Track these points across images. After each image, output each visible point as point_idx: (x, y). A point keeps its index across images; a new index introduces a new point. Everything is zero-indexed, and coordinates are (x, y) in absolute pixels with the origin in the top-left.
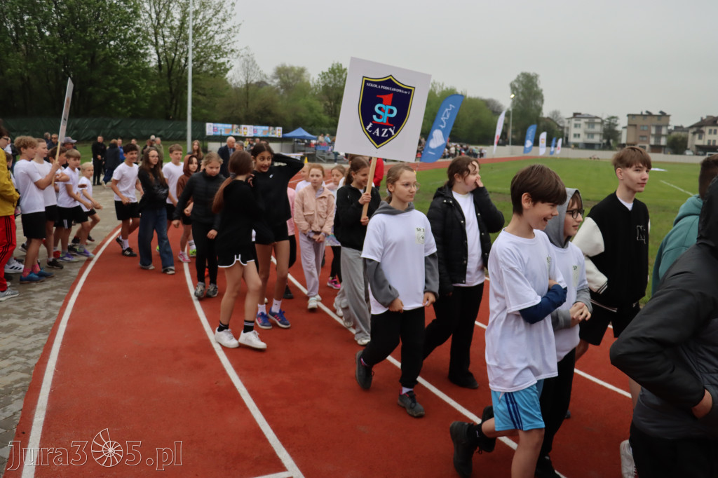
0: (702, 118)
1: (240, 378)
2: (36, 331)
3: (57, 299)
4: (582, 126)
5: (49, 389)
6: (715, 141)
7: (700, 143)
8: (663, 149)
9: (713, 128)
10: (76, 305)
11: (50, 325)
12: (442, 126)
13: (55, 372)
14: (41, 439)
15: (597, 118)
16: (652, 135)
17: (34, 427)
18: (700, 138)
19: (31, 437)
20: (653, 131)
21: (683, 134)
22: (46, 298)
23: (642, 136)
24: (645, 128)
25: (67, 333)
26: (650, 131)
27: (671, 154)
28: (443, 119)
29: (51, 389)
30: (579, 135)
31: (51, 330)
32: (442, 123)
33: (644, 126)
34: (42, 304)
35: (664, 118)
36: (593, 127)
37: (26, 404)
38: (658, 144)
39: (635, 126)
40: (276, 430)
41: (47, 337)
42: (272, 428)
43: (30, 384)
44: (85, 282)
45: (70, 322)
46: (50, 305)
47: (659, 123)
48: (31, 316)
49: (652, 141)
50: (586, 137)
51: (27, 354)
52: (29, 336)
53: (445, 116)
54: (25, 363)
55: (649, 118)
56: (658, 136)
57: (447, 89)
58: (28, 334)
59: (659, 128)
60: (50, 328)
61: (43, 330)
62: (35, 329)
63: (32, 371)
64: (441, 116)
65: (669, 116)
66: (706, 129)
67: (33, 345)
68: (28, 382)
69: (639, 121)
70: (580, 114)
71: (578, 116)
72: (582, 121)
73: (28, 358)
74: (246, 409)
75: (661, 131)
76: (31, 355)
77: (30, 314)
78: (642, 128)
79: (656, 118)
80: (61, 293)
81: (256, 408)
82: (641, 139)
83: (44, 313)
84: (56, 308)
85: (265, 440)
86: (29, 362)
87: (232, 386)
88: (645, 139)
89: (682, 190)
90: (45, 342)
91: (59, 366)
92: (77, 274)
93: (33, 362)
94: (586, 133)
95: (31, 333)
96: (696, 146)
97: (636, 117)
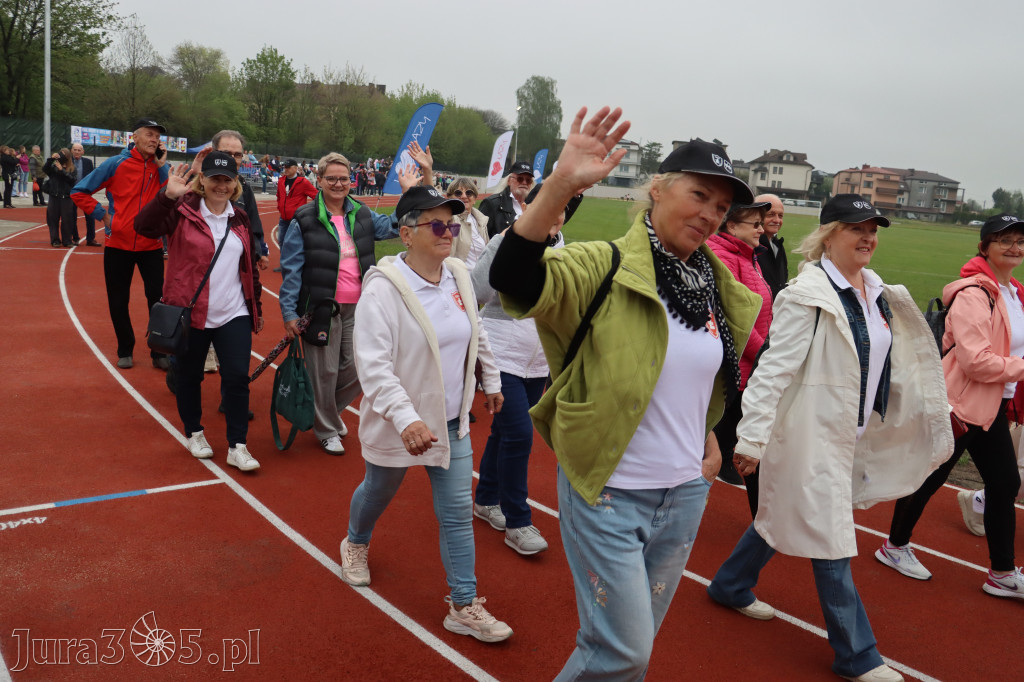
0: (765, 152)
6: (780, 183)
7: (762, 184)
9: (778, 166)
15: (633, 143)
18: (763, 178)
21: (742, 171)
28: (415, 135)
53: (418, 131)
57: (428, 93)
64: (412, 132)
66: (770, 167)
96: (758, 188)
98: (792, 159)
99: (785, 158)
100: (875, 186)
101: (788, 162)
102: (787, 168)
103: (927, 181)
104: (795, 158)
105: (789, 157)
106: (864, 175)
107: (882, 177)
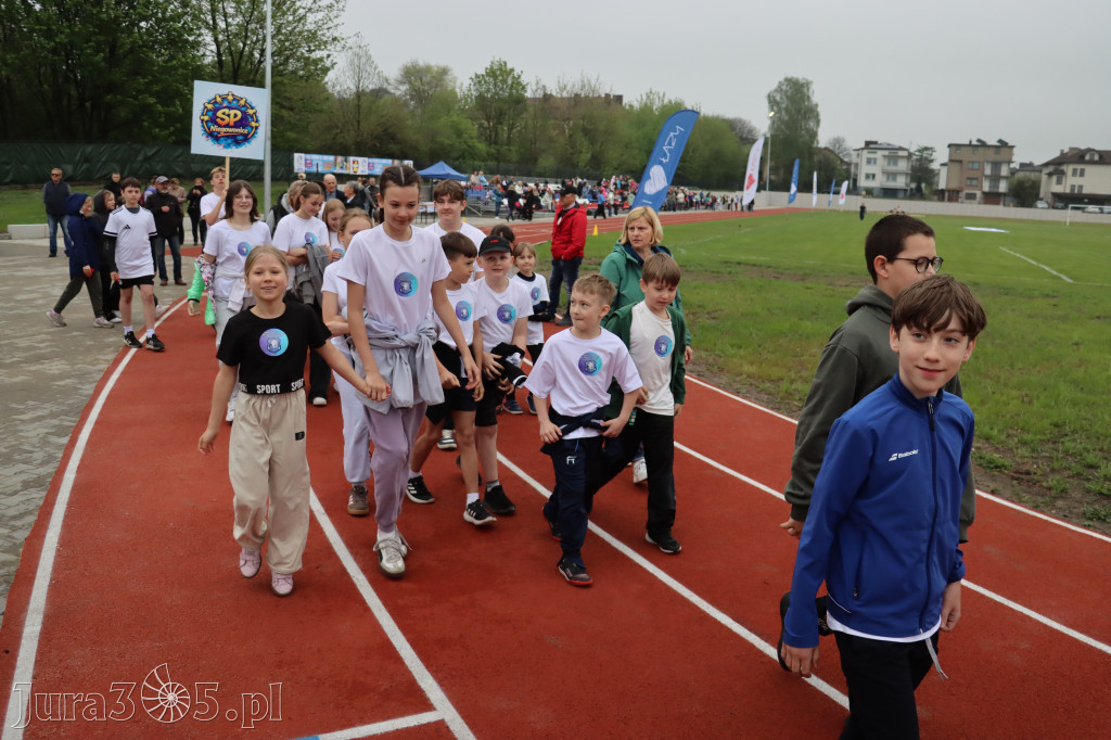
0: (1062, 151)
1: (355, 560)
2: (26, 485)
3: (60, 431)
4: (878, 162)
5: (48, 579)
6: (1081, 187)
7: (1058, 189)
8: (1002, 198)
9: (1079, 167)
10: (90, 442)
11: (49, 474)
12: (663, 160)
13: (58, 550)
14: (36, 661)
15: (901, 149)
16: (986, 177)
17: (23, 641)
18: (1059, 182)
19: (19, 659)
20: (988, 171)
21: (1033, 176)
22: (42, 431)
23: (971, 179)
24: (976, 166)
25: (77, 488)
26: (983, 170)
27: (1015, 206)
28: (665, 149)
29: (51, 580)
30: (874, 176)
31: (52, 483)
32: (665, 156)
33: (973, 162)
34: (35, 441)
35: (1004, 151)
36: (895, 164)
37: (10, 604)
38: (996, 190)
39: (961, 162)
40: (415, 644)
41: (44, 493)
42: (408, 640)
43: (17, 571)
44: (104, 405)
45: (80, 469)
46: (49, 442)
47: (997, 158)
48: (18, 462)
49: (986, 187)
50: (885, 178)
51: (12, 523)
52: (16, 493)
53: (670, 144)
54: (8, 536)
55: (981, 150)
56: (995, 178)
57: (670, 102)
58: (14, 489)
59: (996, 165)
60: (50, 480)
61: (37, 483)
62: (24, 482)
63: (21, 550)
64: (662, 145)
65: (1012, 147)
66: (1069, 169)
67: (22, 508)
68: (13, 569)
69: (965, 155)
70: (876, 143)
71: (872, 146)
72: (880, 154)
73: (14, 529)
74: (367, 609)
75: (1000, 170)
76: (18, 523)
77: (18, 457)
78: (970, 166)
79: (992, 151)
80: (65, 423)
81: (382, 607)
82: (969, 182)
83: (39, 456)
84: (58, 447)
85: (398, 660)
86: (15, 534)
87: (343, 571)
88: (975, 182)
89: (1033, 262)
90: (41, 503)
91: (65, 542)
92: (91, 392)
93: (22, 535)
94: (883, 173)
95: (19, 488)
96: (1053, 194)
97: (963, 148)
98: (1096, 158)
99: (1087, 158)
101: (1092, 162)
102: (1089, 169)
104: (1101, 157)
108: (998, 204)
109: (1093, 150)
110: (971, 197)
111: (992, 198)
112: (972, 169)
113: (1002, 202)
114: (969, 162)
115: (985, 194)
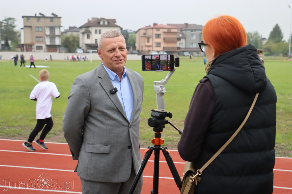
0: (88, 19)
7: (89, 42)
8: (58, 48)
9: (98, 29)
16: (47, 36)
18: (88, 37)
20: (48, 32)
21: (75, 34)
23: (37, 37)
24: (40, 29)
26: (45, 32)
27: (65, 53)
33: (38, 27)
35: (55, 20)
38: (53, 44)
39: (31, 27)
47: (52, 24)
49: (48, 42)
55: (42, 19)
56: (52, 37)
59: (52, 29)
65: (60, 18)
66: (93, 30)
69: (33, 23)
75: (54, 32)
78: (37, 29)
79: (49, 20)
82: (37, 39)
88: (41, 39)
96: (86, 44)
97: (31, 19)
98: (106, 23)
99: (102, 23)
100: (162, 36)
101: (104, 26)
102: (103, 30)
103: (195, 30)
104: (108, 23)
105: (104, 22)
106: (155, 30)
107: (166, 30)
108: (56, 51)
109: (104, 19)
110: (39, 48)
111: (52, 48)
112: (38, 31)
113: (58, 51)
114: (36, 27)
115: (47, 46)
